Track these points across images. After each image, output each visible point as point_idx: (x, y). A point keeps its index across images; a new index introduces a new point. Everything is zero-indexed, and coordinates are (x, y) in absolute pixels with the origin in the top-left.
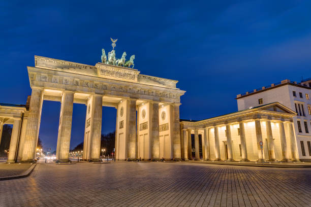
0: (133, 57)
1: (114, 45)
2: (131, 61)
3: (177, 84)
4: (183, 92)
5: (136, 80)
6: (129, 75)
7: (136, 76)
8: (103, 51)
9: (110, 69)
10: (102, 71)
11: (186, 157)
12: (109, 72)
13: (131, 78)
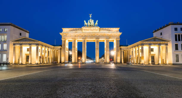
0: (97, 21)
1: (91, 17)
2: (97, 23)
3: (119, 30)
4: (121, 33)
5: (98, 31)
6: (95, 29)
7: (98, 29)
8: (85, 21)
9: (87, 28)
10: (84, 30)
11: (123, 62)
12: (87, 30)
13: (96, 30)
